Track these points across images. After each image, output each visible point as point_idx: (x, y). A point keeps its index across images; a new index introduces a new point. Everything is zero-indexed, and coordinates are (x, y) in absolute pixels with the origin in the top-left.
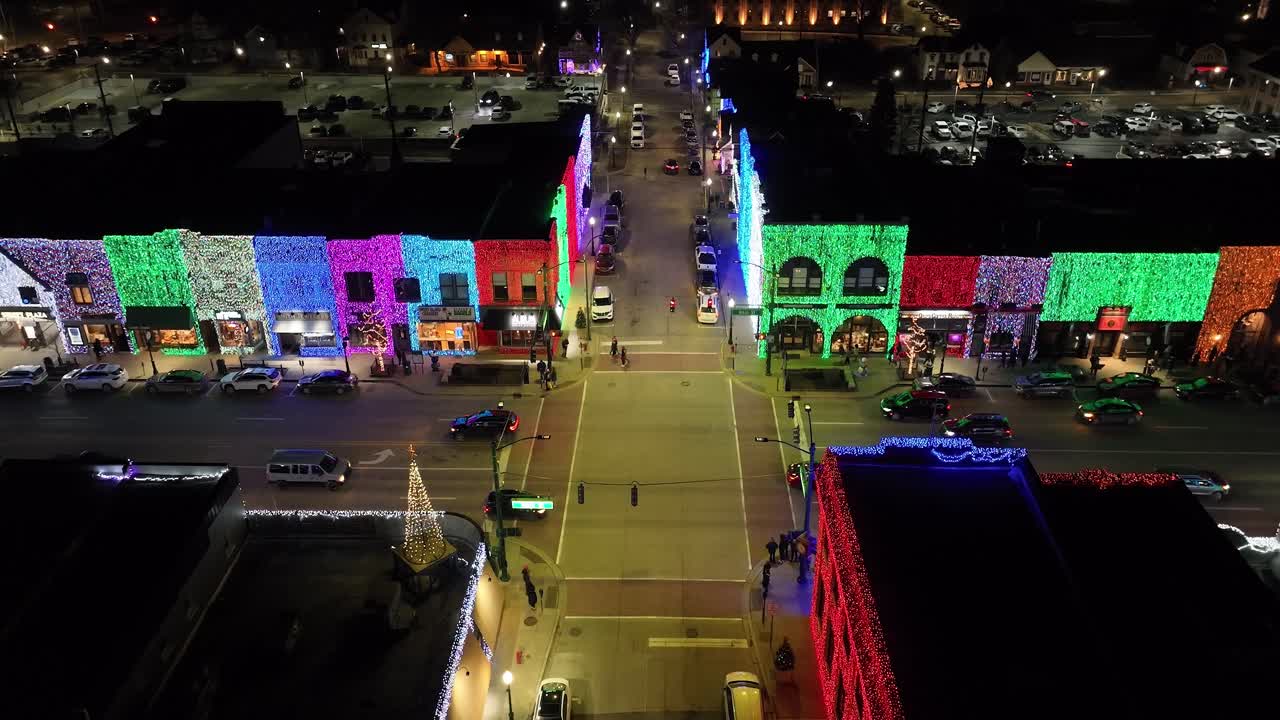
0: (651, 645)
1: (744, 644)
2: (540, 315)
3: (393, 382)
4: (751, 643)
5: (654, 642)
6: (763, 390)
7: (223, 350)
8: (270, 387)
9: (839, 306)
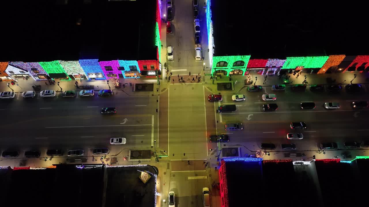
0: (189, 179)
1: (206, 177)
2: (156, 71)
3: (121, 90)
4: (208, 177)
5: (189, 178)
6: (211, 90)
7: (76, 79)
8: (92, 95)
9: (231, 68)
